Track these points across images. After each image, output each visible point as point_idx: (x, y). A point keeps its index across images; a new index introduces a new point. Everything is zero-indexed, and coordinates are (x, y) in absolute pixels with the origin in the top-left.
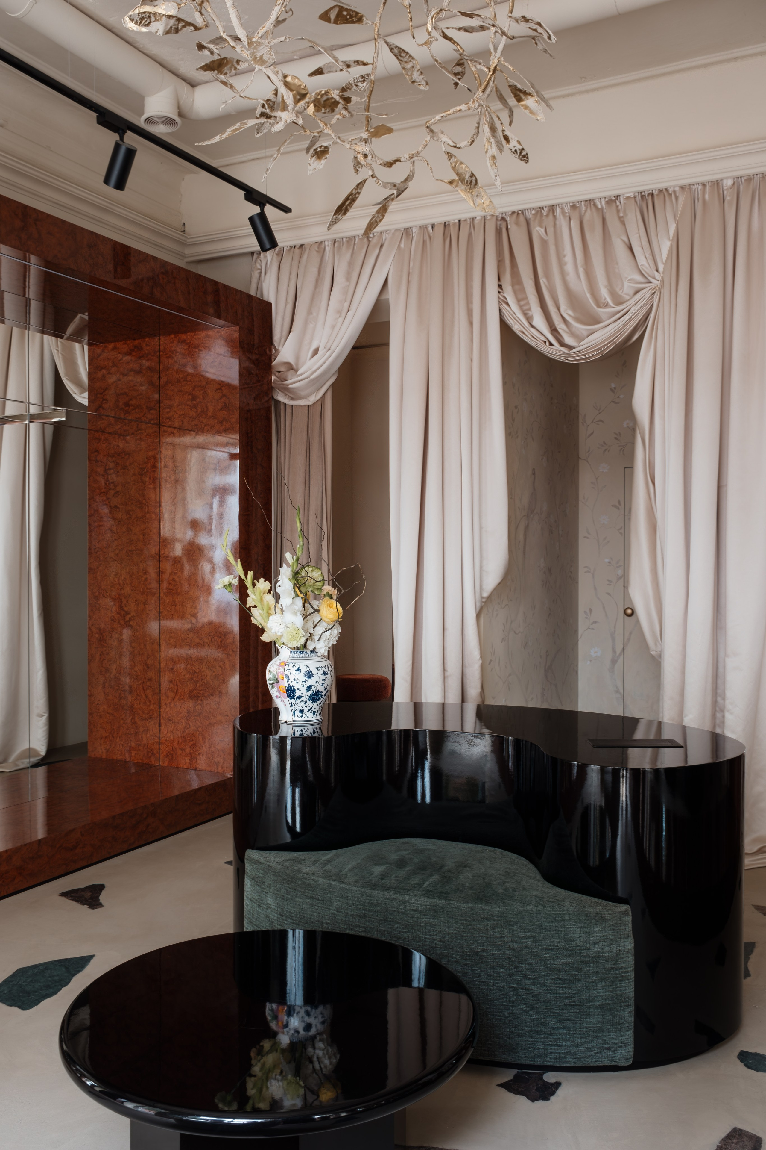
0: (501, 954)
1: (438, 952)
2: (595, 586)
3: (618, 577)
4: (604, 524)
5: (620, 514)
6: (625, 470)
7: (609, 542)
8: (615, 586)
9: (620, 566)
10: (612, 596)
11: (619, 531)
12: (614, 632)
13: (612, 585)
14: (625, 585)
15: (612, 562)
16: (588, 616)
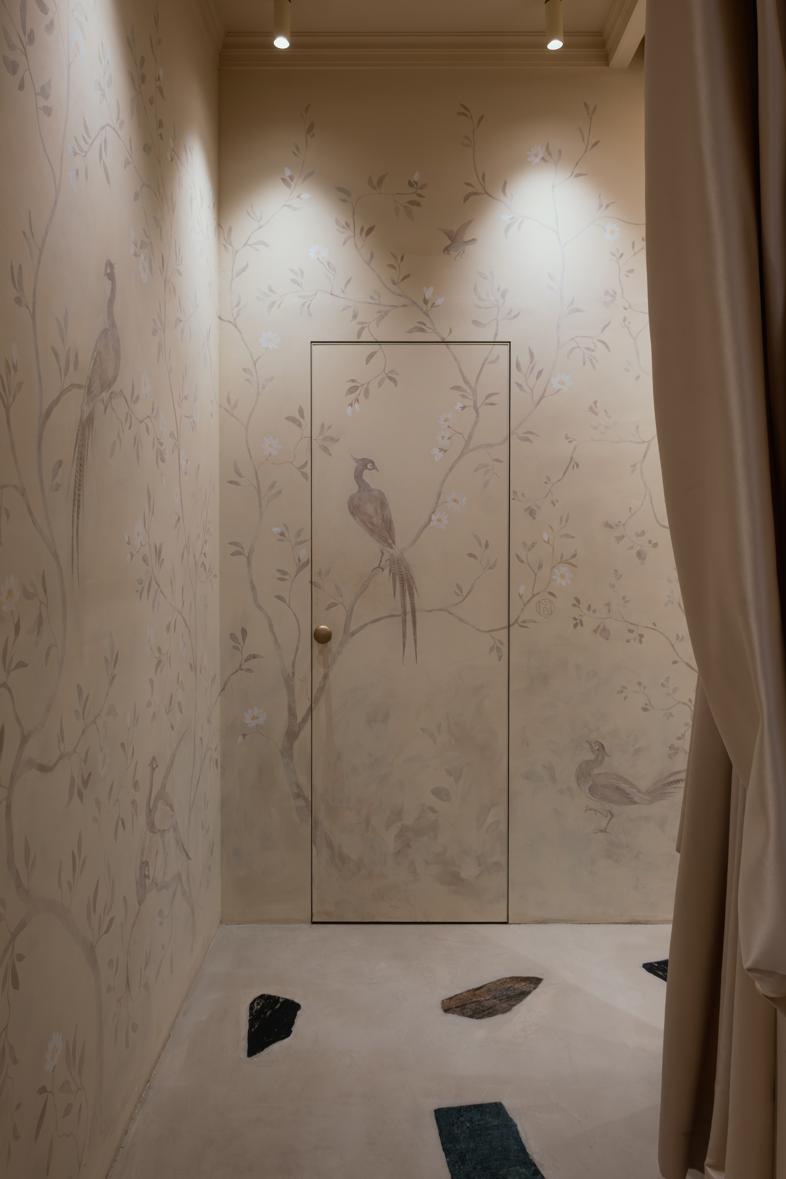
2: (252, 582)
3: (299, 564)
4: (270, 454)
5: (303, 437)
6: (313, 347)
7: (280, 492)
8: (293, 582)
9: (304, 541)
10: (287, 602)
11: (301, 470)
12: (291, 675)
13: (288, 580)
14: (313, 581)
15: (286, 534)
16: (240, 644)
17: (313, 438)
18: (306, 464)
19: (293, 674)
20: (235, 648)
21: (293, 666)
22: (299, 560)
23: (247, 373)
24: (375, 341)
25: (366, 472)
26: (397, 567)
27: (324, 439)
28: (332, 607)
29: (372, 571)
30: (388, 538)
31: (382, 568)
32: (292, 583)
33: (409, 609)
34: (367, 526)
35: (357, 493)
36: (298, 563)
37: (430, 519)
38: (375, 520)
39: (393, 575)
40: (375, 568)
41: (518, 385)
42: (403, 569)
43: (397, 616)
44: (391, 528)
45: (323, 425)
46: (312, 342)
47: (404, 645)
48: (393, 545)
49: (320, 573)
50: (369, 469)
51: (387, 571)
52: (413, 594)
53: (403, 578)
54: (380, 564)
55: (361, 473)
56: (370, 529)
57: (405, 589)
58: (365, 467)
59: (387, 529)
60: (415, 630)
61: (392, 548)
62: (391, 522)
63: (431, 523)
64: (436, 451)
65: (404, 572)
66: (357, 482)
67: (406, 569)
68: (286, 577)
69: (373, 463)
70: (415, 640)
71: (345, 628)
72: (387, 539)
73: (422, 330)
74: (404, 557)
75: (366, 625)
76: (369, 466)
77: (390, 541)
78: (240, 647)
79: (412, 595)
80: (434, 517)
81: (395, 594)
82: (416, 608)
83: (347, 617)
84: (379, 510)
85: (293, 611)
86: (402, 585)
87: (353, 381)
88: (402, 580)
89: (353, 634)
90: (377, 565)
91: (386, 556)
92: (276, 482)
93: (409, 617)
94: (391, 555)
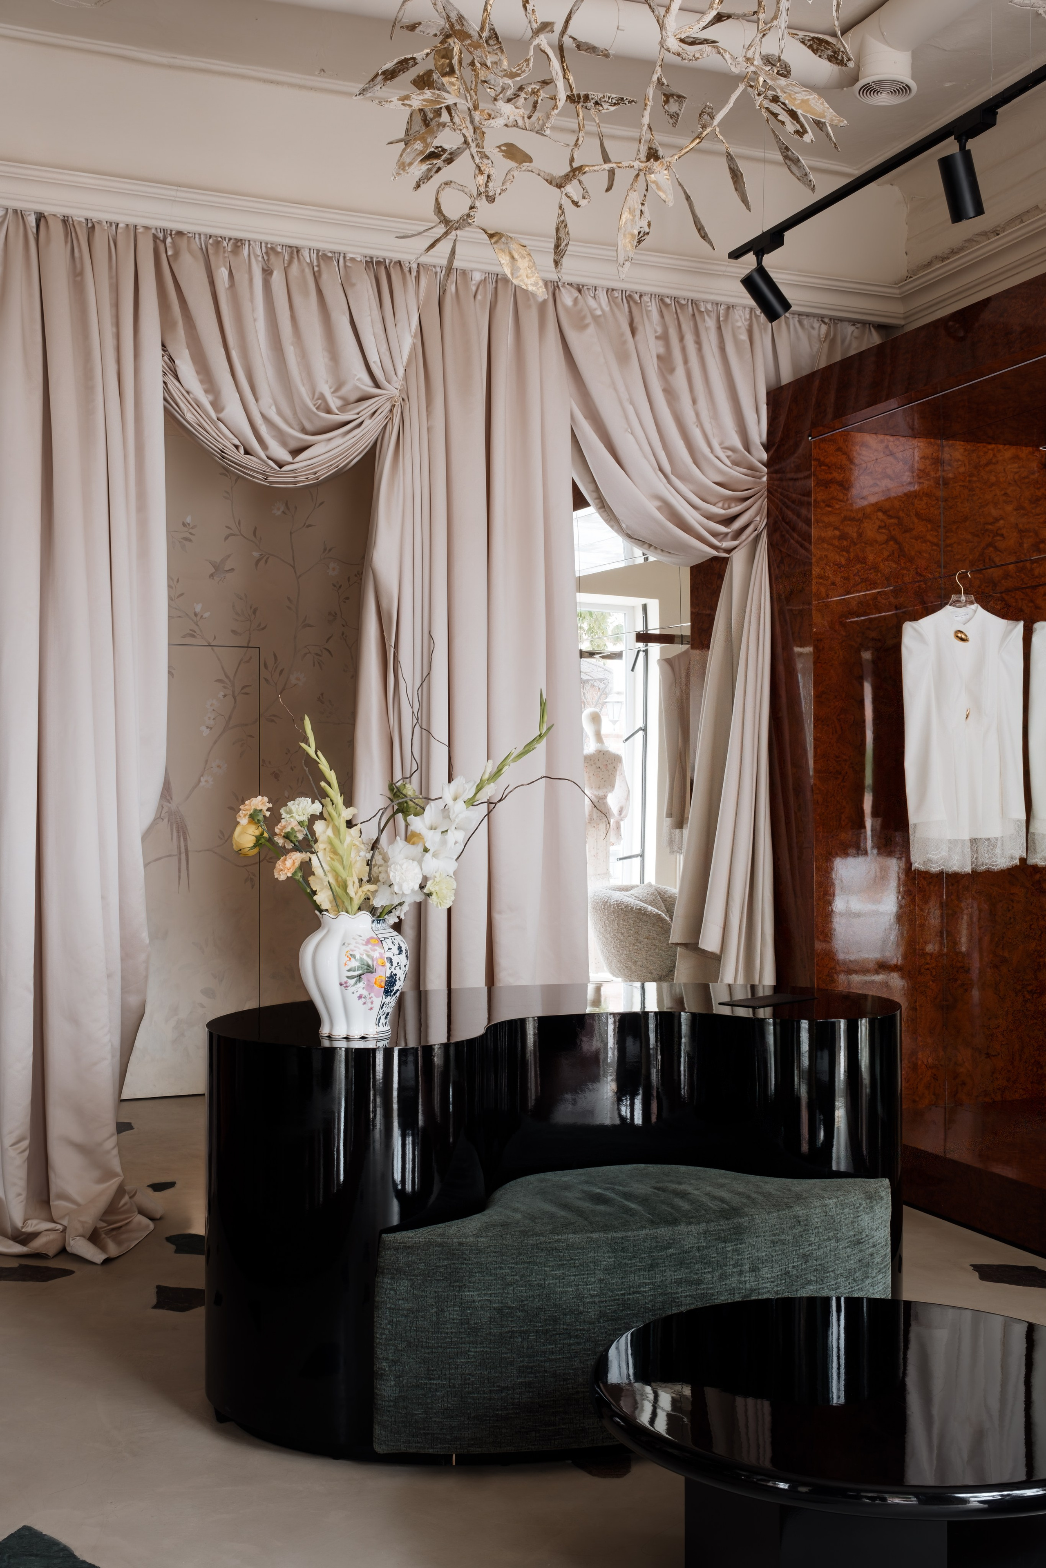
0: (809, 1267)
1: (748, 1286)
29: (153, 821)
30: (167, 795)
31: (161, 819)
33: (183, 850)
37: (200, 781)
39: (171, 824)
40: (156, 819)
41: (266, 679)
43: (174, 856)
44: (169, 788)
47: (179, 878)
48: (171, 801)
51: (166, 820)
57: (180, 834)
59: (166, 788)
61: (169, 803)
62: (169, 783)
63: (201, 784)
64: (204, 728)
73: (193, 636)
79: (185, 840)
80: (202, 779)
81: (172, 839)
82: (189, 849)
86: (178, 832)
88: (178, 827)
91: (165, 809)
93: (183, 856)
94: (170, 808)
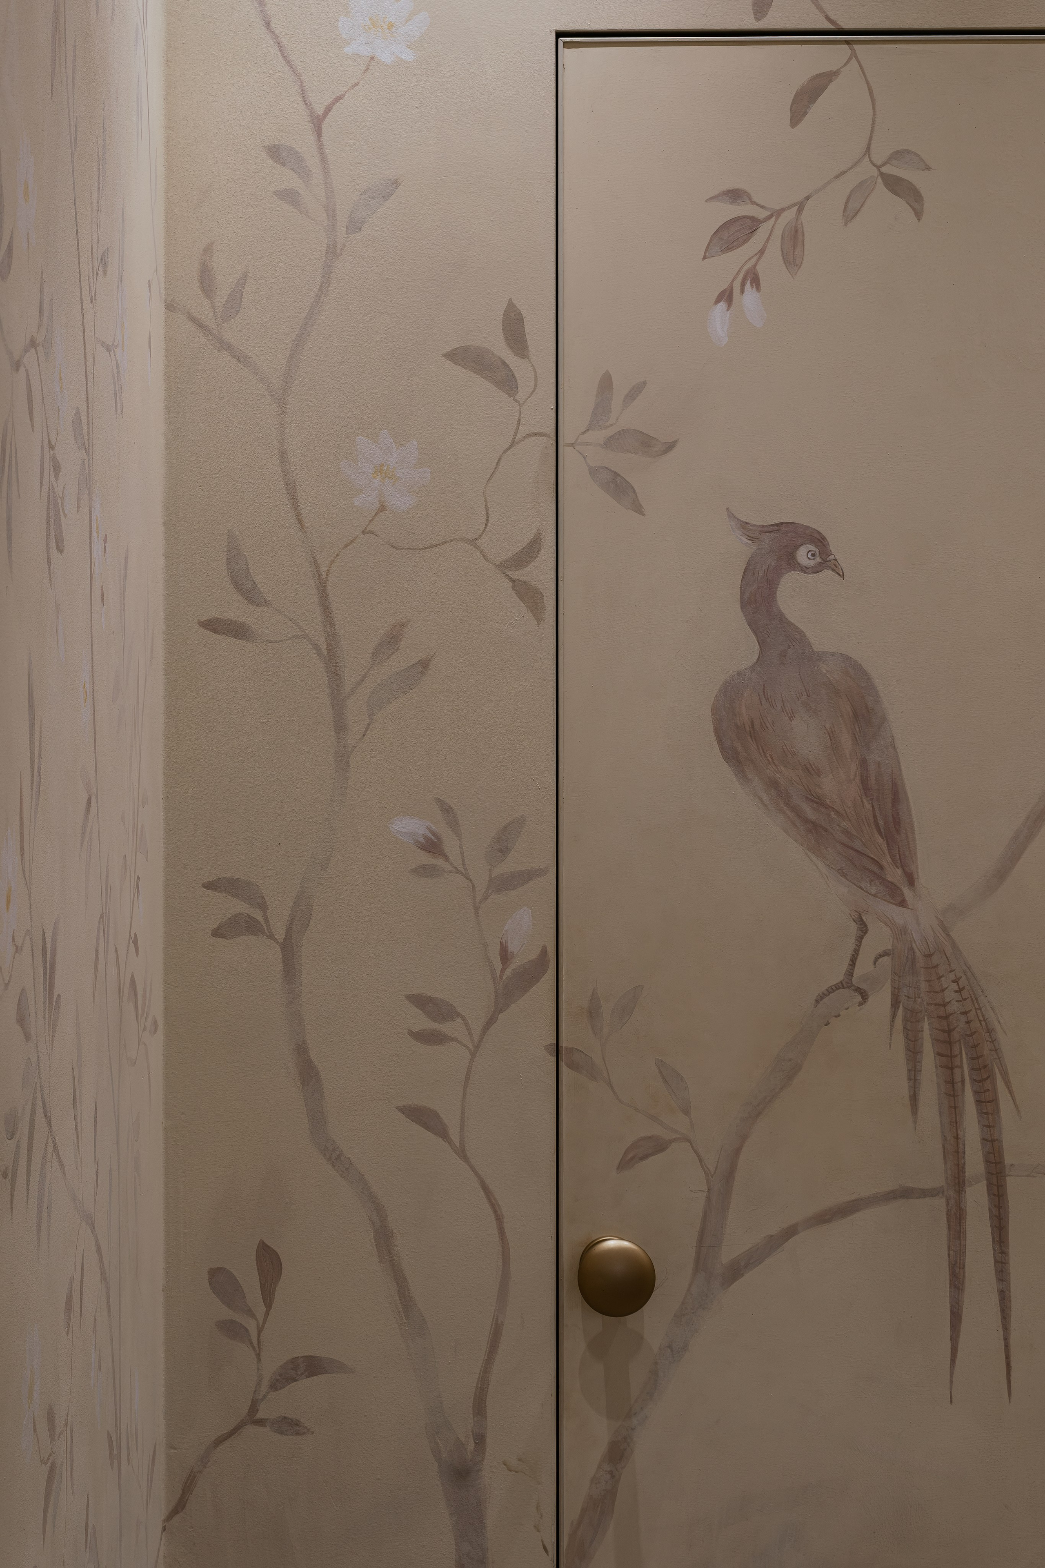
2: (302, 1050)
3: (503, 971)
4: (382, 508)
5: (519, 436)
6: (569, 56)
7: (424, 665)
8: (477, 1048)
9: (527, 876)
10: (455, 1136)
11: (515, 575)
12: (471, 1446)
13: (454, 1039)
14: (564, 1043)
15: (450, 845)
16: (250, 1313)
17: (566, 437)
18: (532, 549)
19: (480, 1440)
20: (231, 1329)
21: (479, 1408)
22: (505, 956)
23: (283, 164)
24: (828, 26)
25: (790, 581)
26: (923, 986)
27: (609, 443)
28: (645, 1157)
29: (817, 1001)
30: (887, 861)
31: (859, 990)
32: (473, 1055)
33: (975, 1163)
34: (795, 810)
35: (752, 668)
36: (498, 966)
38: (828, 785)
39: (905, 1020)
40: (831, 990)
42: (950, 995)
43: (924, 1193)
44: (897, 821)
45: (606, 384)
46: (559, 34)
47: (956, 1316)
48: (907, 892)
49: (593, 1012)
50: (804, 569)
51: (881, 1000)
52: (994, 1101)
53: (949, 1031)
54: (850, 974)
55: (771, 584)
56: (806, 821)
57: (958, 1078)
58: (789, 561)
59: (881, 822)
60: (1002, 1252)
61: (902, 903)
62: (897, 794)
65: (954, 1007)
66: (753, 625)
67: (965, 994)
68: (447, 1028)
69: (819, 541)
70: (1004, 1297)
71: (699, 1247)
72: (881, 867)
74: (954, 945)
75: (790, 1232)
76: (803, 555)
77: (894, 875)
78: (251, 1326)
81: (914, 1099)
82: (1008, 1160)
83: (708, 1199)
84: (846, 742)
85: (475, 1172)
86: (948, 1062)
87: (735, 195)
88: (946, 1042)
89: (735, 1272)
90: (838, 976)
91: (879, 938)
92: (403, 625)
93: (976, 1198)
94: (901, 932)
